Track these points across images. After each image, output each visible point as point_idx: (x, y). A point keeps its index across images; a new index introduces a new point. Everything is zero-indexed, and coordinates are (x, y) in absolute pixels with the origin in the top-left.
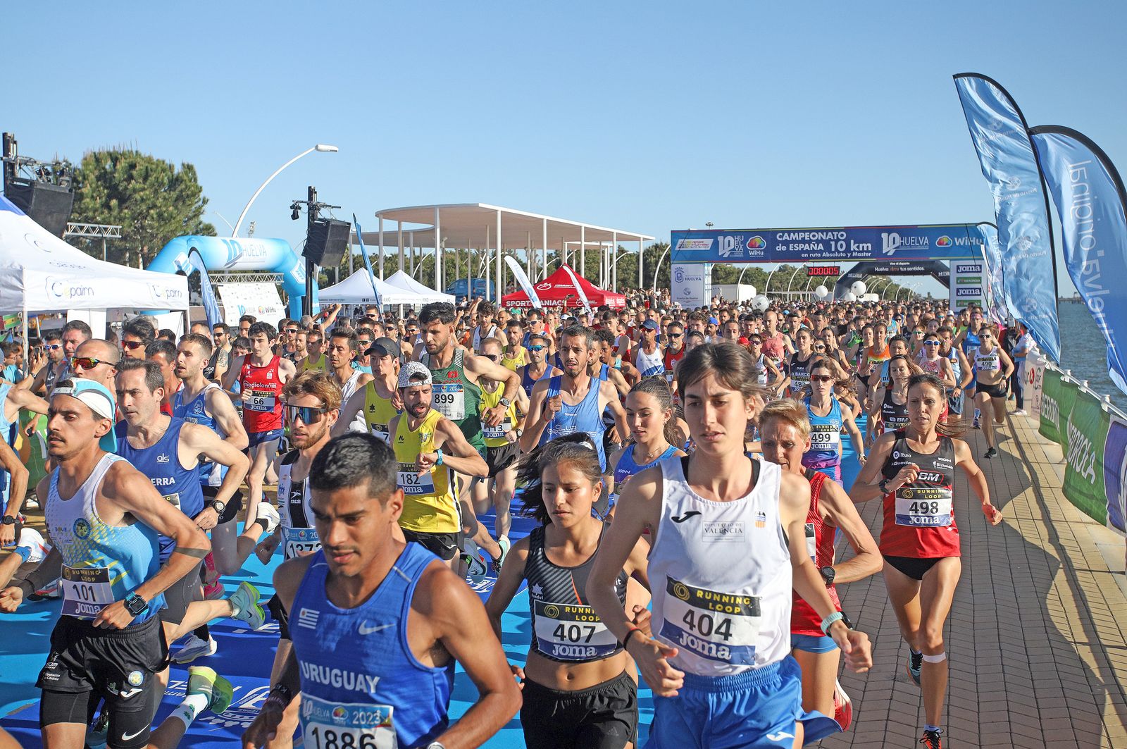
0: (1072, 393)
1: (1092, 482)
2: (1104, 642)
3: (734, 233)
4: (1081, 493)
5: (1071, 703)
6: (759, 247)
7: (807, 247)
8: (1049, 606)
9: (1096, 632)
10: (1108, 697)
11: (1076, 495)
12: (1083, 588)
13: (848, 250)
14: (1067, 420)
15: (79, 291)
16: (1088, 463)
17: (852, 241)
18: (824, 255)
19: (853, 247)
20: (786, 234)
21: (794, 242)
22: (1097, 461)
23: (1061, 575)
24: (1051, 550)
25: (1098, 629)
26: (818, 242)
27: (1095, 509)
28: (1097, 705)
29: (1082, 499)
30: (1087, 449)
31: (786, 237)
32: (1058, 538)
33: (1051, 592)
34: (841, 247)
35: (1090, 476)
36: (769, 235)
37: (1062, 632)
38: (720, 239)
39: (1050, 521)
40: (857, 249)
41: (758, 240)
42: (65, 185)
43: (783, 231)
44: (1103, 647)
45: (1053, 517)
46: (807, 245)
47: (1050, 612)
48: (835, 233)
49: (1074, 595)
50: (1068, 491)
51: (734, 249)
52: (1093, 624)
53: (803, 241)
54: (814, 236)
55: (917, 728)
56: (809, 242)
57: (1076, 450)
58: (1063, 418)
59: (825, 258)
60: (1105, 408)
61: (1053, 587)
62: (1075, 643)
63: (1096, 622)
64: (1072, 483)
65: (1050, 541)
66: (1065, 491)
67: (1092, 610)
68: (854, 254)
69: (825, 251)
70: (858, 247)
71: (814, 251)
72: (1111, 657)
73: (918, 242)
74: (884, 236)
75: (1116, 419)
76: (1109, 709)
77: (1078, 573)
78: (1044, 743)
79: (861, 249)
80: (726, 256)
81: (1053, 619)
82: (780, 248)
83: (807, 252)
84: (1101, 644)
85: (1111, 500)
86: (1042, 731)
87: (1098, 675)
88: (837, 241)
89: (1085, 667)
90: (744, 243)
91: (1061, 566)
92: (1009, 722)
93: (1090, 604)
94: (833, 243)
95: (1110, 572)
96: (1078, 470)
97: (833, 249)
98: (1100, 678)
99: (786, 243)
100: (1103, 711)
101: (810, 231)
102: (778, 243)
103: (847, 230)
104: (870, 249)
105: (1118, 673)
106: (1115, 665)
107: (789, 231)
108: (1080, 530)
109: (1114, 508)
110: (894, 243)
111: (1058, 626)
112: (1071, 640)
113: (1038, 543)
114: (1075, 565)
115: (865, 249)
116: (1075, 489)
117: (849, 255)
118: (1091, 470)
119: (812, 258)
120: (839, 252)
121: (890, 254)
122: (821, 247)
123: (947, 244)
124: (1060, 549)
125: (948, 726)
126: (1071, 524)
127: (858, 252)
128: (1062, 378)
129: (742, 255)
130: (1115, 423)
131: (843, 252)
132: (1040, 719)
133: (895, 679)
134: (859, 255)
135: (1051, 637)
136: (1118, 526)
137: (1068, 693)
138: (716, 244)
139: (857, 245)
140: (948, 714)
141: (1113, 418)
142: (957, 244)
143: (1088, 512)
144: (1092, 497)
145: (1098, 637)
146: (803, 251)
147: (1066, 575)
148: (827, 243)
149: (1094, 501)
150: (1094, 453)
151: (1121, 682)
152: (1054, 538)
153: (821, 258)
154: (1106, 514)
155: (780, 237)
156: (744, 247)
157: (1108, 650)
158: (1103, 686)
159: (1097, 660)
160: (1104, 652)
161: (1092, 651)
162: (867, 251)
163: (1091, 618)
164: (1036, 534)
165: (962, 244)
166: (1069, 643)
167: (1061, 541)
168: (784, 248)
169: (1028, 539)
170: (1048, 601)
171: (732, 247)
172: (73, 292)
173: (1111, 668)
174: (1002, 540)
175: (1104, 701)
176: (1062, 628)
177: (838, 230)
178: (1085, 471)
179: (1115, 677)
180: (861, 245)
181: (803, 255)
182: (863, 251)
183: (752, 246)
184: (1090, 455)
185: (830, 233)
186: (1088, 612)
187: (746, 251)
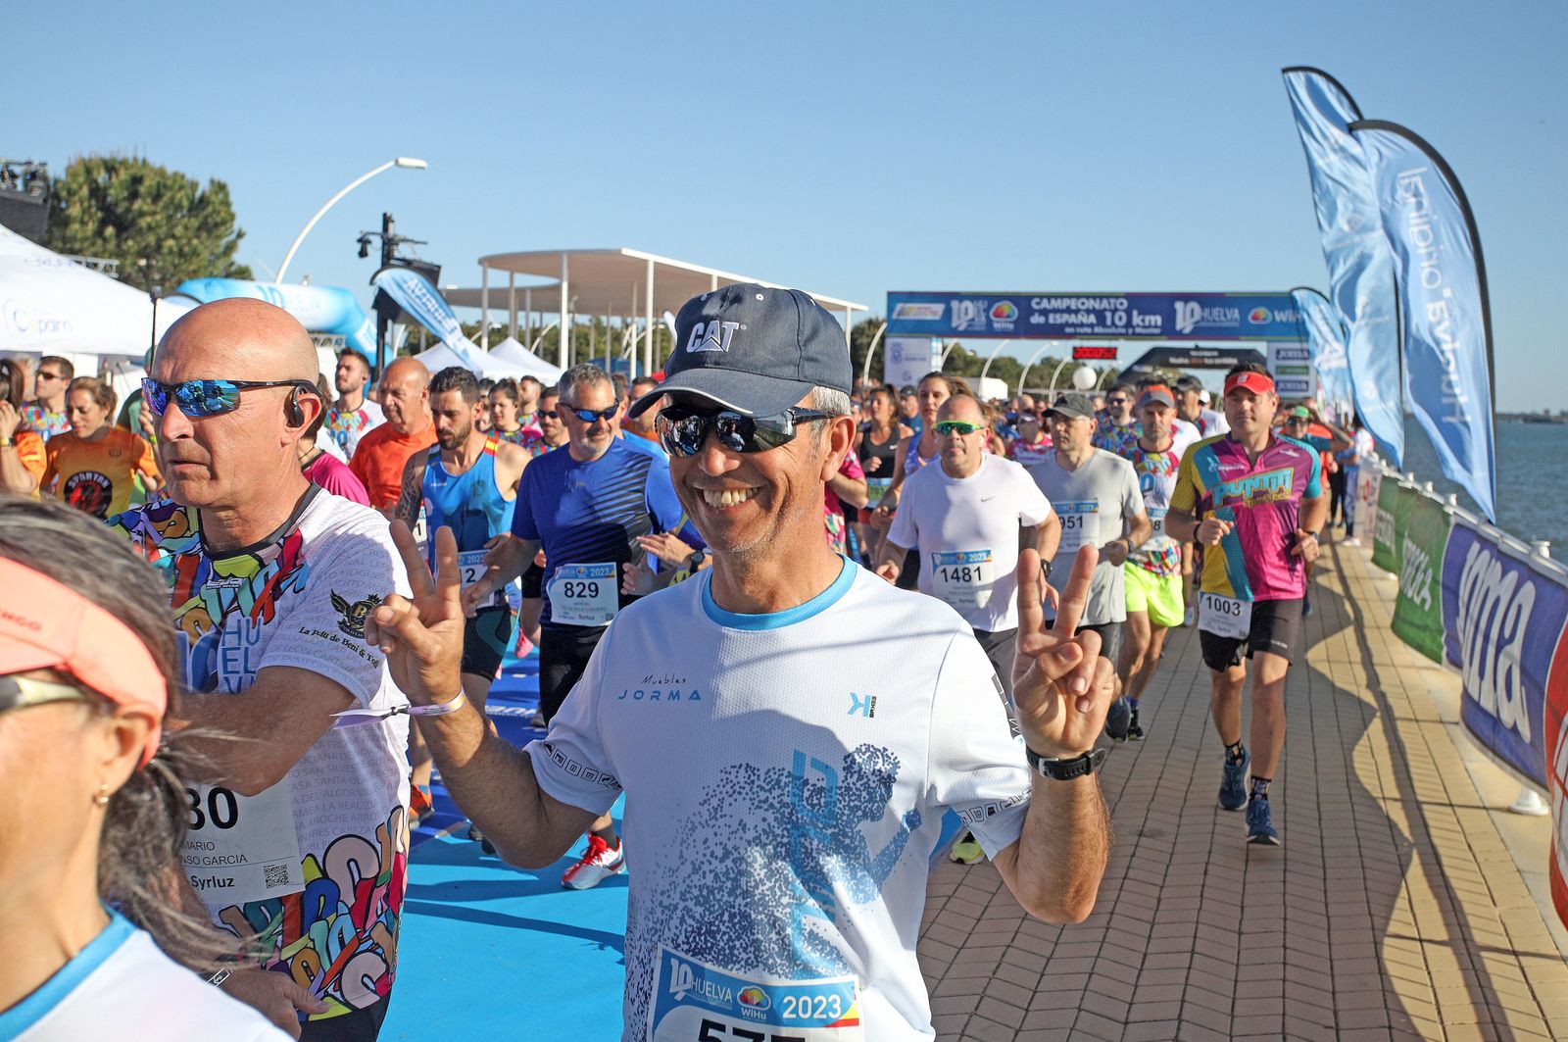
0: (1412, 501)
1: (1427, 607)
2: (1420, 798)
3: (974, 297)
4: (1412, 624)
5: (1367, 863)
6: (1008, 316)
7: (1072, 319)
8: (1355, 759)
9: (1412, 787)
10: (1416, 858)
11: (1406, 629)
12: (1404, 739)
13: (1129, 324)
14: (1403, 536)
15: (50, 326)
16: (1423, 583)
17: (1135, 313)
18: (1097, 330)
19: (1137, 320)
20: (1045, 301)
21: (1056, 311)
22: (1435, 580)
23: (1376, 726)
24: (1368, 697)
25: (1416, 784)
26: (1088, 312)
27: (1428, 643)
28: (1401, 866)
29: (1412, 632)
30: (1423, 566)
31: (1045, 304)
32: (1378, 683)
33: (1361, 742)
34: (1120, 318)
35: (1424, 601)
36: (1022, 301)
37: (1369, 788)
38: (955, 304)
39: (1372, 664)
40: (1141, 323)
41: (1007, 307)
42: (36, 193)
43: (1041, 296)
44: (1419, 804)
45: (1375, 660)
46: (1073, 316)
47: (1356, 765)
48: (1112, 301)
49: (1390, 747)
50: (1399, 626)
51: (973, 320)
52: (1410, 779)
53: (1068, 311)
54: (1083, 304)
55: (1162, 887)
56: (1077, 312)
57: (1409, 569)
58: (1399, 535)
59: (1097, 334)
60: (1450, 510)
61: (1365, 737)
62: (1384, 798)
63: (1414, 776)
64: (1402, 613)
65: (1369, 687)
66: (1394, 627)
67: (1411, 763)
68: (1138, 330)
69: (1098, 325)
70: (1143, 321)
71: (1082, 325)
72: (1427, 814)
73: (1225, 315)
74: (1179, 306)
75: (1460, 521)
76: (1415, 871)
77: (1399, 724)
78: (1327, 905)
79: (1147, 323)
80: (962, 328)
81: (1358, 772)
82: (1036, 319)
83: (1074, 325)
84: (1417, 801)
85: (1448, 631)
86: (1325, 891)
87: (1407, 833)
88: (1114, 311)
89: (1392, 825)
90: (987, 311)
91: (1378, 714)
92: (1285, 882)
93: (1409, 757)
94: (1108, 315)
95: (1441, 722)
96: (1410, 595)
97: (1109, 322)
98: (1410, 838)
99: (1045, 312)
100: (1407, 870)
101: (1078, 296)
102: (1032, 312)
103: (1129, 297)
104: (1159, 323)
105: (1433, 832)
106: (1430, 823)
107: (1049, 297)
108: (1411, 677)
109: (1453, 640)
110: (1192, 315)
111: (1363, 780)
112: (1375, 795)
113: (1352, 689)
114: (1397, 713)
115: (1153, 323)
116: (1405, 621)
117: (1130, 331)
118: (1426, 593)
119: (1080, 334)
120: (1117, 327)
121: (1187, 331)
122: (1092, 319)
123: (1264, 319)
124: (1381, 697)
125: (1203, 886)
126: (1399, 669)
127: (1144, 327)
128: (1400, 484)
129: (983, 328)
130: (1459, 526)
131: (1123, 327)
132: (1325, 880)
133: (1140, 835)
134: (1144, 331)
135: (1353, 792)
136: (1456, 663)
137: (1365, 852)
138: (948, 312)
139: (1141, 317)
140: (1206, 873)
141: (1453, 521)
142: (1278, 319)
143: (1420, 648)
144: (1424, 628)
145: (1414, 793)
146: (1067, 324)
147: (1384, 725)
148: (1100, 315)
149: (1427, 633)
150: (1430, 571)
151: (1436, 841)
152: (1373, 682)
153: (1093, 334)
154: (1442, 648)
155: (1038, 304)
156: (987, 317)
157: (1425, 807)
158: (1411, 846)
159: (1409, 817)
160: (1420, 810)
161: (1404, 808)
162: (1156, 327)
163: (1408, 772)
164: (1350, 679)
165: (1284, 319)
166: (1374, 799)
167: (1383, 688)
168: (1041, 320)
169: (1339, 684)
170: (1355, 753)
171: (970, 316)
172: (43, 326)
173: (1426, 826)
174: (1307, 685)
175: (1410, 860)
176: (1368, 782)
177: (1116, 296)
178: (1418, 593)
179: (1428, 835)
180: (1147, 318)
181: (1068, 330)
182: (1150, 326)
183: (998, 315)
184: (1425, 572)
185: (1105, 301)
186: (1406, 765)
187: (989, 322)
